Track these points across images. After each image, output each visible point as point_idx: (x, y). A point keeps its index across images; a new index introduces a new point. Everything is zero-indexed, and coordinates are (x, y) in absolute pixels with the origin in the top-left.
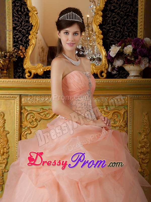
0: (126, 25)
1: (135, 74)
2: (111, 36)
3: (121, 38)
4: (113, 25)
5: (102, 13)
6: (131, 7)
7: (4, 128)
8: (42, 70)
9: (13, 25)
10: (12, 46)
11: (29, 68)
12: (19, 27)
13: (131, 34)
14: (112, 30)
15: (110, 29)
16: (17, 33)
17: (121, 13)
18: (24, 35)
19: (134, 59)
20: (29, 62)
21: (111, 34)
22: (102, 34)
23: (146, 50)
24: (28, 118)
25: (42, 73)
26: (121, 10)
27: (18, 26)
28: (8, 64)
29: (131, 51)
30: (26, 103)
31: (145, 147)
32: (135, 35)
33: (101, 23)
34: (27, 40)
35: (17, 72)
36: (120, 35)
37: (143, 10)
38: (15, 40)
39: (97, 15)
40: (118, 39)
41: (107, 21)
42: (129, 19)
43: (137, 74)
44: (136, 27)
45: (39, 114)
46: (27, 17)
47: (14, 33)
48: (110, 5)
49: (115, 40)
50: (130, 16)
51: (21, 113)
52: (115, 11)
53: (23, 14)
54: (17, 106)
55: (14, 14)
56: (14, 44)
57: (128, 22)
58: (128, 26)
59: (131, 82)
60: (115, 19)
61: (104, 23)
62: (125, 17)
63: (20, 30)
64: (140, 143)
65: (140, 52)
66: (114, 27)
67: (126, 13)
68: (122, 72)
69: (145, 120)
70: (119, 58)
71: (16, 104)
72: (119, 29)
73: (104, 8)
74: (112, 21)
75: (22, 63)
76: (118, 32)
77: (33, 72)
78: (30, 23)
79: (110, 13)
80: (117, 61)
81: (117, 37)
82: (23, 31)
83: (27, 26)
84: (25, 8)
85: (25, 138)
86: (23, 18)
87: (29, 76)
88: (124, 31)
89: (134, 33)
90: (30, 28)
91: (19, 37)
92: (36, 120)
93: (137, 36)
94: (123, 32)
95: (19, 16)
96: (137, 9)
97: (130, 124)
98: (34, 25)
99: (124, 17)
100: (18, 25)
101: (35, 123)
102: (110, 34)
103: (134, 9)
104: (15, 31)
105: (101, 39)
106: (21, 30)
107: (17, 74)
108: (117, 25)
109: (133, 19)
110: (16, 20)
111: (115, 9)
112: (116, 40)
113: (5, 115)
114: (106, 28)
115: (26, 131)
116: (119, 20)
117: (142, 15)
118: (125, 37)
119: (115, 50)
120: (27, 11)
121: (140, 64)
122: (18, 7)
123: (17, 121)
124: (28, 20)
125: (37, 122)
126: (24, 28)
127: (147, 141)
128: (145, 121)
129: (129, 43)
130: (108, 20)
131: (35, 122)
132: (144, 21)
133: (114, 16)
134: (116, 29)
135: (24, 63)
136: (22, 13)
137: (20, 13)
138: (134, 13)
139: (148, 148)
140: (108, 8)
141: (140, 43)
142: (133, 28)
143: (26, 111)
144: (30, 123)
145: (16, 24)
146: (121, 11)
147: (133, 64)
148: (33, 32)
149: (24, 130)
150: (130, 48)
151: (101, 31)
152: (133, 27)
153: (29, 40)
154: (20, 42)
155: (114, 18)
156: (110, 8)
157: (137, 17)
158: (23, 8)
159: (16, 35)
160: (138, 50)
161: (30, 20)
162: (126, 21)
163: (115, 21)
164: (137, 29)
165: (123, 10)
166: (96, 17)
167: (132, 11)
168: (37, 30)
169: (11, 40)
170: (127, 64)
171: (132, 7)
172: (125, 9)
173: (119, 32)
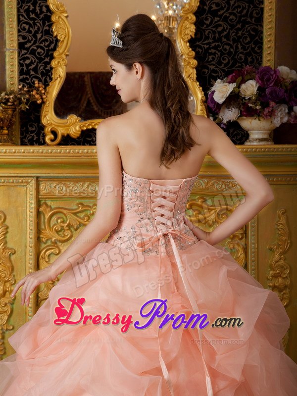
0: (241, 40)
1: (261, 136)
2: (211, 61)
3: (232, 66)
4: (215, 40)
5: (194, 18)
6: (249, 7)
7: (6, 243)
8: (77, 128)
9: (19, 40)
10: (16, 80)
11: (52, 124)
12: (31, 44)
13: (251, 59)
14: (213, 51)
15: (209, 48)
16: (27, 55)
17: (232, 17)
18: (40, 60)
19: (260, 107)
20: (51, 113)
21: (213, 58)
22: (195, 58)
23: (283, 91)
24: (52, 223)
25: (78, 134)
26: (230, 11)
27: (29, 41)
28: (12, 116)
29: (255, 92)
30: (48, 193)
31: (280, 276)
32: (257, 60)
33: (193, 36)
34: (47, 68)
35: (27, 131)
36: (229, 60)
37: (273, 12)
38: (23, 69)
39: (186, 22)
40: (225, 68)
41: (205, 32)
42: (247, 29)
43: (265, 136)
44: (260, 43)
45: (75, 214)
46: (47, 24)
47: (20, 56)
48: (209, 2)
49: (220, 68)
50: (249, 23)
51: (38, 214)
52: (219, 13)
53: (39, 17)
54: (32, 200)
55: (21, 17)
56: (21, 77)
57: (245, 34)
58: (245, 42)
59: (255, 151)
60: (220, 29)
61: (199, 36)
62: (239, 26)
63: (33, 49)
64: (272, 268)
65: (271, 94)
66: (217, 44)
67: (240, 17)
68: (234, 131)
69: (281, 224)
70: (231, 105)
71: (29, 195)
72: (227, 47)
73: (199, 7)
74: (214, 33)
75: (37, 114)
76: (224, 54)
77: (61, 131)
78: (52, 35)
79: (210, 17)
80: (227, 111)
81: (223, 63)
82: (39, 50)
83: (46, 40)
84: (42, 6)
85: (46, 262)
86: (38, 24)
87: (52, 141)
88: (236, 52)
89: (256, 57)
90: (52, 46)
91: (32, 63)
92: (69, 226)
93: (262, 61)
94: (235, 55)
95: (30, 22)
96: (262, 9)
97: (253, 233)
98: (61, 40)
99: (237, 25)
100: (29, 39)
101: (68, 234)
102: (211, 57)
103: (256, 10)
104: (24, 52)
105: (193, 68)
106: (35, 48)
107: (28, 136)
108: (224, 40)
109: (254, 30)
110: (24, 29)
111: (218, 10)
112: (222, 70)
113: (8, 217)
114: (202, 45)
115: (48, 248)
116: (227, 30)
117: (270, 22)
118: (238, 64)
119: (224, 89)
120: (47, 12)
121: (273, 117)
122: (28, 4)
123: (31, 228)
124: (49, 30)
125: (71, 231)
126: (41, 45)
127: (285, 265)
128: (281, 226)
129: (249, 77)
130: (207, 30)
131: (67, 230)
132: (275, 34)
133: (218, 23)
134: (221, 48)
135: (43, 114)
136: (37, 15)
137: (33, 16)
138: (255, 17)
139: (286, 277)
140: (205, 7)
141: (272, 76)
142: (253, 46)
143: (48, 209)
144: (57, 232)
145: (24, 37)
146: (230, 14)
147: (259, 116)
148: (61, 54)
149: (45, 245)
150: (252, 85)
151: (194, 53)
152: (254, 44)
153: (52, 68)
154: (32, 73)
155: (217, 26)
156: (211, 7)
157: (262, 26)
158: (38, 5)
159: (25, 59)
160: (267, 91)
161: (53, 30)
162: (240, 33)
163: (218, 32)
164: (261, 48)
165: (235, 12)
166: (183, 25)
167: (252, 13)
168: (67, 49)
169: (16, 69)
170: (247, 116)
171: (252, 6)
172: (239, 10)
173: (228, 54)
